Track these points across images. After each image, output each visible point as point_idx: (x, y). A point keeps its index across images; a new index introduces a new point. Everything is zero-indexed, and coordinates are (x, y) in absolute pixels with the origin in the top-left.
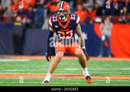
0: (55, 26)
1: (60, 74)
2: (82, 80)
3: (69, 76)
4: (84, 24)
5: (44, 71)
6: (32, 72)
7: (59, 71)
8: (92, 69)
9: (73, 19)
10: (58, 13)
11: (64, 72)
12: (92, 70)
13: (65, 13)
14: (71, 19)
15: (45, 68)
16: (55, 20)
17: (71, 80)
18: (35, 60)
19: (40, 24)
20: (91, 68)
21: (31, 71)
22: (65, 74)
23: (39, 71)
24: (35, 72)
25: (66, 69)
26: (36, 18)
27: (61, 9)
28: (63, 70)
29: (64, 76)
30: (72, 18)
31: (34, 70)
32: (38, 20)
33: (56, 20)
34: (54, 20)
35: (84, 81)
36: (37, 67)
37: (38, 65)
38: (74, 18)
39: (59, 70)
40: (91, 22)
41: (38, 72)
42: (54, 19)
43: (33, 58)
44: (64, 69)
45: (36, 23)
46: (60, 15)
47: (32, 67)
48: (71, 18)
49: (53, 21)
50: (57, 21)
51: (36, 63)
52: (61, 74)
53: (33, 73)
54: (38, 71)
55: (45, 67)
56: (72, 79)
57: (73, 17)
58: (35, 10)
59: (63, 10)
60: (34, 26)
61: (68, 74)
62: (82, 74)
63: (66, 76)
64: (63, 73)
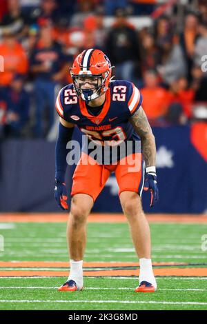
0: (72, 117)
1: (98, 263)
2: (161, 279)
3: (125, 268)
4: (163, 124)
5: (54, 256)
6: (23, 259)
7: (97, 256)
8: (187, 248)
9: (119, 99)
10: (78, 82)
11: (109, 256)
12: (187, 251)
13: (96, 82)
14: (114, 99)
15: (58, 248)
16: (71, 100)
17: (130, 278)
18: (30, 225)
19: (43, 125)
20: (184, 244)
21: (20, 254)
22: (113, 263)
23: (42, 256)
24: (31, 258)
25: (115, 248)
26: (32, 110)
27: (85, 70)
28: (107, 253)
29: (111, 269)
30: (116, 97)
31: (29, 252)
32: (38, 115)
33: (74, 100)
34: (68, 101)
35: (166, 280)
36: (36, 245)
37: (39, 240)
38: (121, 97)
39: (97, 251)
40: (183, 119)
41: (40, 259)
42: (68, 98)
43: (24, 220)
44: (110, 250)
45: (33, 122)
46: (82, 87)
47: (22, 245)
48: (114, 95)
49: (66, 103)
50: (76, 102)
51: (32, 234)
52: (102, 263)
53: (26, 262)
54: (39, 256)
55: (58, 245)
56: (133, 276)
57: (118, 95)
58: (29, 87)
59: (89, 73)
60: (25, 131)
61: (120, 263)
62: (158, 262)
63: (116, 268)
64: (107, 260)
